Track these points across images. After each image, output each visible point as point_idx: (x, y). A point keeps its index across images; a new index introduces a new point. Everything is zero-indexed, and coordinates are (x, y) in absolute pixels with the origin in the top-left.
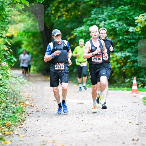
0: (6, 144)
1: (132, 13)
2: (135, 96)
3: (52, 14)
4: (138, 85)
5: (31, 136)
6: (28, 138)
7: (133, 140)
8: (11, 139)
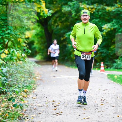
0: (25, 103)
1: (100, 23)
2: (102, 74)
3: (52, 24)
4: (104, 67)
5: (40, 98)
6: (38, 99)
7: (102, 100)
8: (28, 99)
